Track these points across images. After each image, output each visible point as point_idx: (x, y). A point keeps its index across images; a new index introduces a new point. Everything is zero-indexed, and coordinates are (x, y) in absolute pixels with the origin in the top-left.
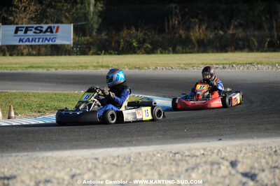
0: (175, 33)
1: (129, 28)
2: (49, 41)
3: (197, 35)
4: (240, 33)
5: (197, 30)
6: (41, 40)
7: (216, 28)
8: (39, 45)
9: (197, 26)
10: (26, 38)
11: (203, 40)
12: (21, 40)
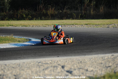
0: (41, 11)
1: (22, 9)
3: (51, 12)
4: (69, 12)
5: (51, 10)
7: (58, 9)
9: (51, 8)
11: (53, 14)
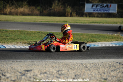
2: (106, 11)
6: (103, 11)
8: (102, 13)
10: (96, 9)
12: (94, 10)
